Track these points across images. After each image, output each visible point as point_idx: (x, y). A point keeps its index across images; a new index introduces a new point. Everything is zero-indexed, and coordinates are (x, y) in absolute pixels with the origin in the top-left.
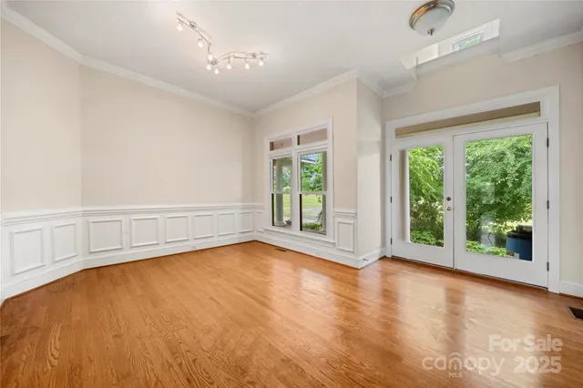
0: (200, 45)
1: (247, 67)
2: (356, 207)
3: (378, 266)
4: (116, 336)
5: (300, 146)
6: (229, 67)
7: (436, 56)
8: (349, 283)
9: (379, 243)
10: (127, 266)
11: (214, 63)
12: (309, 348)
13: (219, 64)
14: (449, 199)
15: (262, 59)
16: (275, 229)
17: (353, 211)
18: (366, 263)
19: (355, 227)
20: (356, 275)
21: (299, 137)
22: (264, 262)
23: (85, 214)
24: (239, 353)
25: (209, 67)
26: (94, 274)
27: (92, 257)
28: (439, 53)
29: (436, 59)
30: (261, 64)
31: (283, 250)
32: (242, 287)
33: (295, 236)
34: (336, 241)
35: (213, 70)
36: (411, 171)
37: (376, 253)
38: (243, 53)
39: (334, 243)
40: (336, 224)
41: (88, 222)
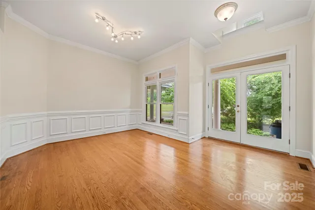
0: (108, 28)
1: (132, 38)
2: (188, 111)
3: (201, 142)
4: (60, 176)
5: (161, 79)
6: (123, 39)
7: (235, 29)
8: (183, 151)
9: (201, 130)
10: (69, 142)
11: (115, 37)
12: (156, 182)
13: (118, 37)
14: (238, 106)
15: (139, 34)
16: (147, 123)
17: (187, 113)
18: (193, 140)
19: (188, 121)
20: (188, 147)
21: (160, 74)
22: (140, 140)
23: (48, 115)
24: (120, 185)
25: (112, 39)
26: (52, 146)
27: (51, 138)
28: (237, 27)
29: (235, 31)
30: (139, 37)
31: (151, 134)
32: (126, 152)
33: (158, 126)
34: (178, 129)
35: (115, 40)
36: (221, 90)
37: (199, 135)
38: (130, 32)
39: (177, 130)
40: (178, 120)
41: (50, 120)
